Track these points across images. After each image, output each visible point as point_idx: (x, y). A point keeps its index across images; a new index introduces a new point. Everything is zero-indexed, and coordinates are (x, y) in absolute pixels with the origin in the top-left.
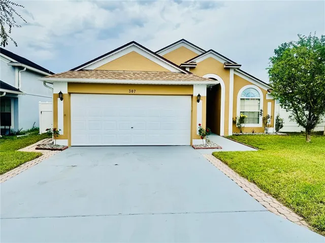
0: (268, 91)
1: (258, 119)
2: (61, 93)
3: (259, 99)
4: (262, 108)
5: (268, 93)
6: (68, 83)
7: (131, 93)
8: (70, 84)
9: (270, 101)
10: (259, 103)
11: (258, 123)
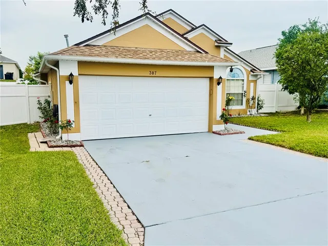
0: (251, 71)
1: (242, 100)
2: (71, 75)
3: (243, 80)
4: (245, 89)
5: (252, 73)
6: (78, 62)
7: (152, 75)
8: (81, 64)
9: (252, 81)
10: (243, 84)
11: (242, 105)
